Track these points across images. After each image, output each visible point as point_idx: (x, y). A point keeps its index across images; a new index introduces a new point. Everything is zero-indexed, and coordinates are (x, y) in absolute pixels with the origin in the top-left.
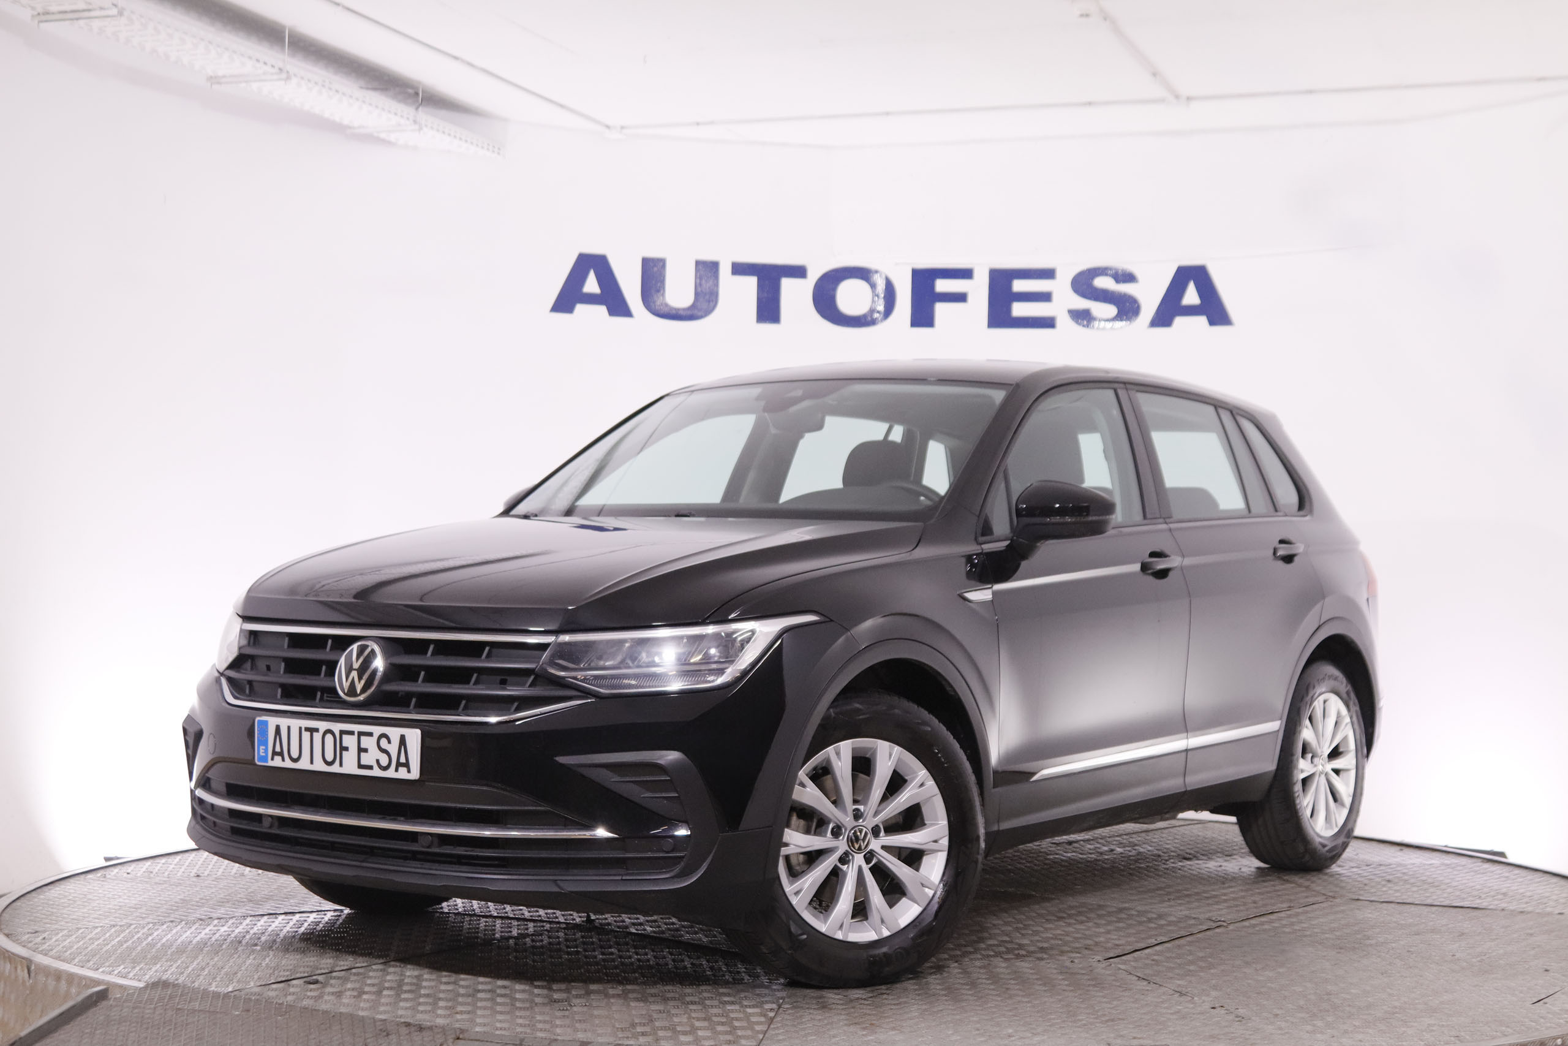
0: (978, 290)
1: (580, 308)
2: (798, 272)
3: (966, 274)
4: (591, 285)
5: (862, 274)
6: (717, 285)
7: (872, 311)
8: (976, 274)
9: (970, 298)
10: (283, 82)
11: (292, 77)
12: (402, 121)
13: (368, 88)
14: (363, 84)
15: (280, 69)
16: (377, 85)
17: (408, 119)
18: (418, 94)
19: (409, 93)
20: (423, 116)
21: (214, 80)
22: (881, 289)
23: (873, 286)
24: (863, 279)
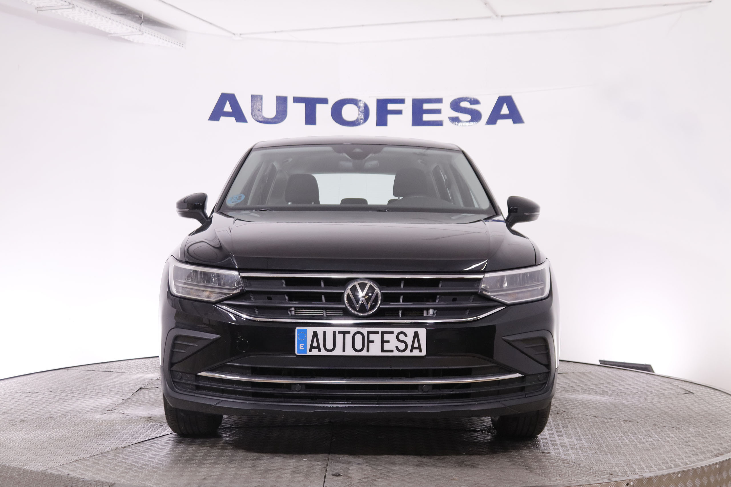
0: (407, 108)
1: (222, 118)
2: (324, 101)
3: (401, 101)
4: (228, 108)
5: (354, 102)
6: (287, 108)
7: (358, 119)
8: (406, 101)
9: (403, 112)
10: (71, 10)
11: (76, 7)
12: (134, 30)
13: (118, 14)
14: (115, 12)
15: (69, 3)
16: (121, 13)
17: (136, 29)
18: (141, 18)
19: (137, 17)
20: (144, 28)
21: (39, 9)
22: (362, 108)
23: (359, 107)
24: (354, 104)
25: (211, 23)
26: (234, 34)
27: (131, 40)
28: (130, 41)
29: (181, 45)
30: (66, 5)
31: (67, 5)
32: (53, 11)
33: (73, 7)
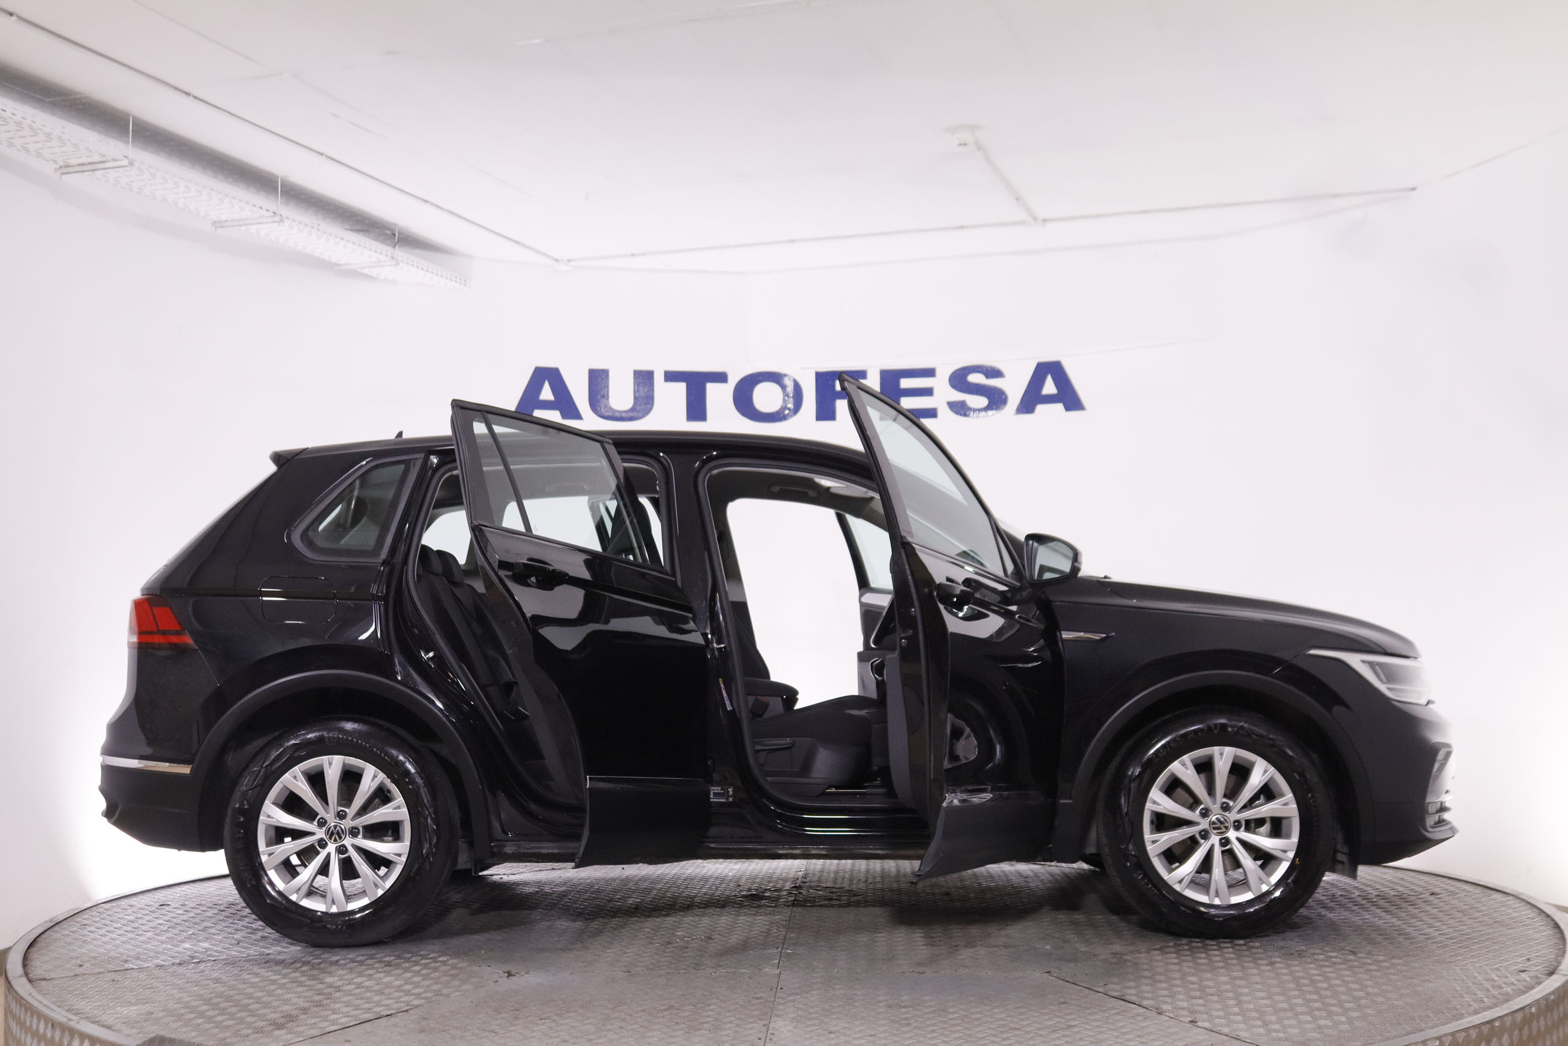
10: (277, 224)
11: (285, 219)
12: (382, 258)
13: (352, 230)
14: (347, 227)
15: (274, 213)
16: (358, 227)
17: (387, 255)
18: (395, 235)
19: (387, 234)
20: (400, 253)
21: (218, 224)
25: (517, 243)
26: (557, 260)
27: (375, 275)
28: (372, 277)
29: (463, 282)
30: (267, 217)
31: (270, 217)
32: (243, 228)
33: (281, 220)
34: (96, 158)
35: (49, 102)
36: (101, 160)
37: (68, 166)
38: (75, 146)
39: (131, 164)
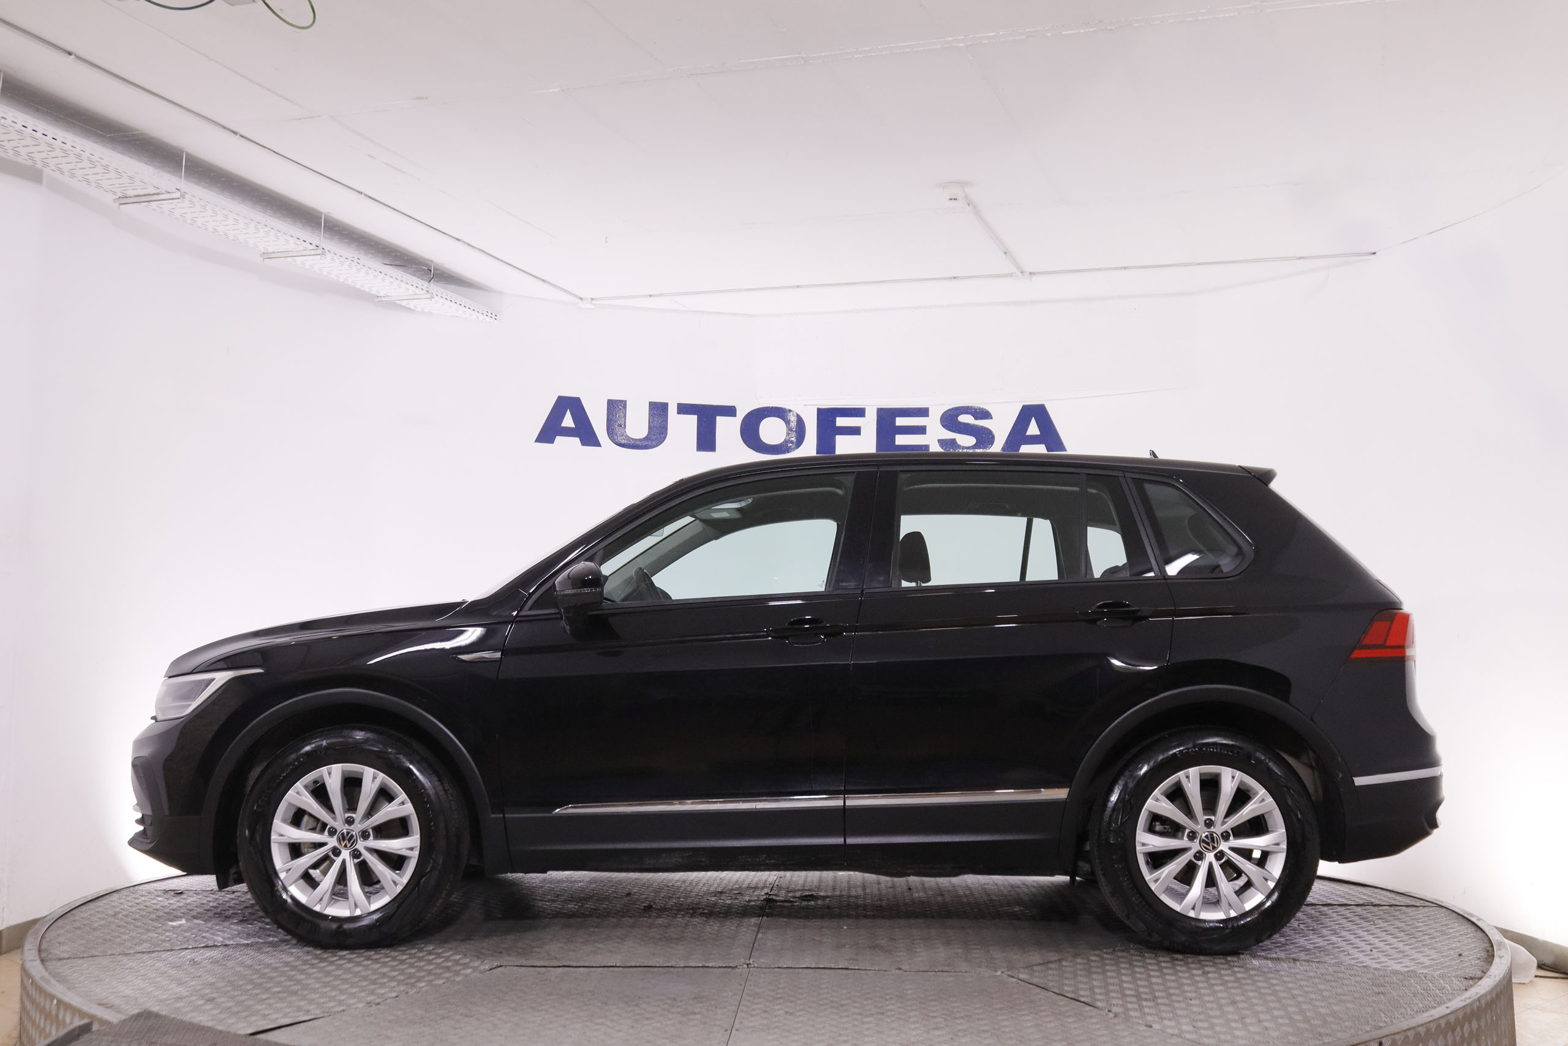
1: (559, 439)
2: (730, 411)
3: (859, 412)
4: (568, 421)
5: (779, 412)
6: (667, 422)
7: (786, 442)
10: (319, 257)
11: (327, 252)
12: (418, 291)
13: (393, 265)
14: (386, 262)
15: (317, 246)
16: (398, 263)
17: (422, 289)
18: (430, 271)
19: (423, 270)
20: (434, 287)
21: (266, 255)
22: (793, 424)
23: (787, 422)
24: (779, 417)
26: (581, 299)
27: (412, 308)
28: (409, 309)
29: (493, 316)
30: (311, 250)
31: (313, 250)
32: (289, 260)
33: (323, 254)
34: (152, 191)
35: (109, 138)
36: (155, 192)
37: (126, 197)
38: (131, 178)
39: (183, 196)
